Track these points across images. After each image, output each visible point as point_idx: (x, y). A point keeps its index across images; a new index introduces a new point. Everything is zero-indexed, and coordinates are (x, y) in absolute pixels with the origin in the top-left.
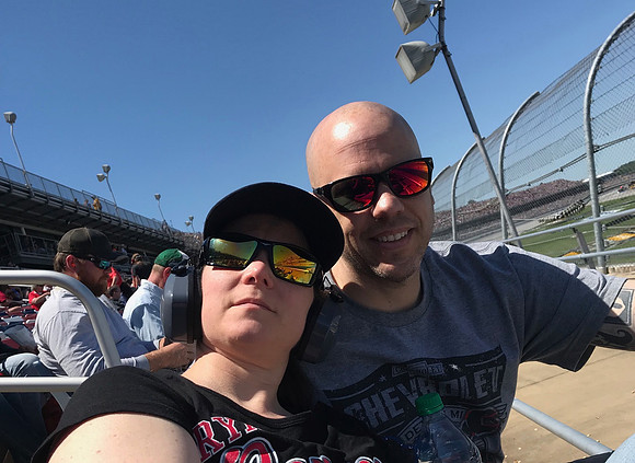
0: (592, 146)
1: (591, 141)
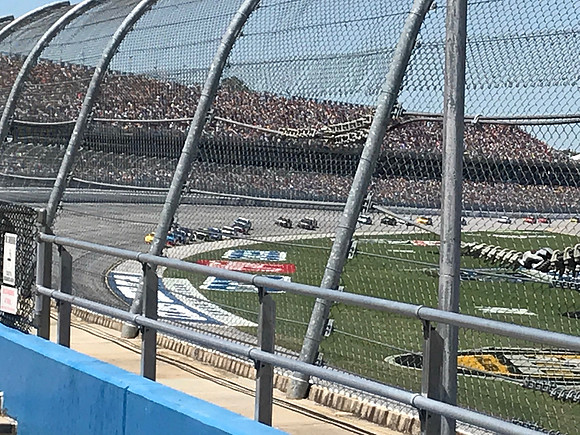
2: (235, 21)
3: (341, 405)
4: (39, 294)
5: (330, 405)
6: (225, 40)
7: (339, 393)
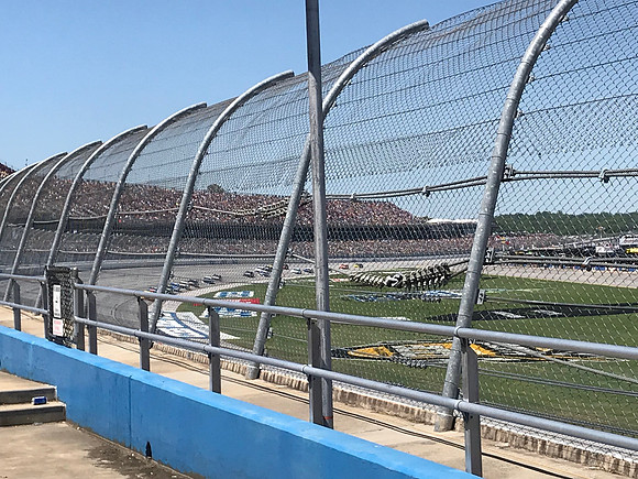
0: (502, 167)
1: (504, 156)
2: (202, 145)
3: (279, 381)
4: (76, 322)
5: (273, 382)
6: (197, 158)
7: (278, 374)
